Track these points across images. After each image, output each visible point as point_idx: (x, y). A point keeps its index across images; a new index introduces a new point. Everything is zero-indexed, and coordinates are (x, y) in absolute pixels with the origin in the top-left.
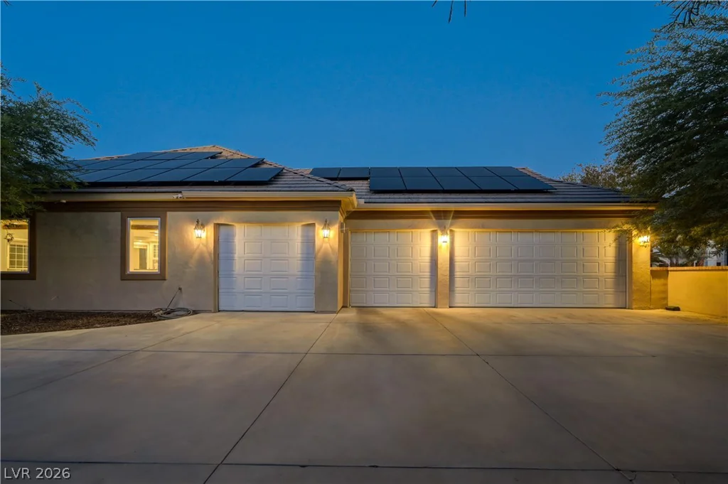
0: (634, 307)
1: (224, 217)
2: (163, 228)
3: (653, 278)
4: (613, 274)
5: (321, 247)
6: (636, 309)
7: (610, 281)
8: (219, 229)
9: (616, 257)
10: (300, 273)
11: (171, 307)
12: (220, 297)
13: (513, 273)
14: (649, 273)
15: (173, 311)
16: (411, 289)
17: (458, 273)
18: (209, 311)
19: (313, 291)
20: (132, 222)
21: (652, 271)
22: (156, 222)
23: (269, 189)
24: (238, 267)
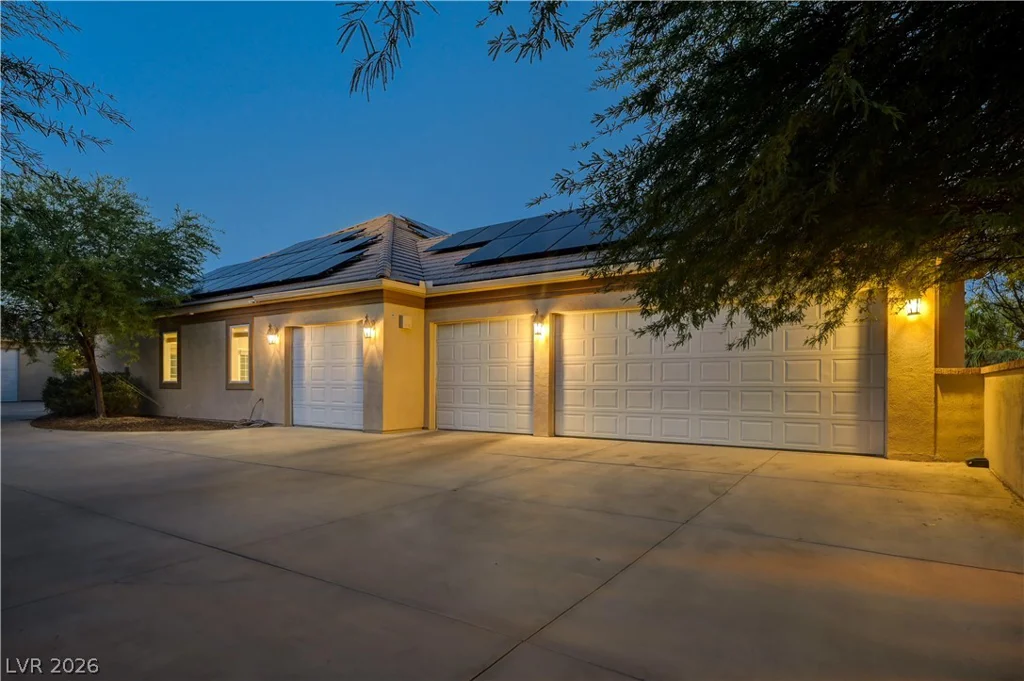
0: (889, 453)
1: (293, 318)
2: (251, 335)
3: (942, 391)
4: (854, 383)
5: (368, 349)
6: (894, 457)
7: (847, 399)
8: (293, 333)
9: (859, 348)
10: (356, 382)
11: (254, 419)
12: (295, 409)
13: (653, 383)
14: (932, 382)
15: (253, 422)
16: (505, 406)
17: (569, 382)
18: (280, 425)
19: (361, 405)
20: (234, 330)
21: (936, 375)
22: (246, 330)
23: (325, 283)
24: (307, 376)
